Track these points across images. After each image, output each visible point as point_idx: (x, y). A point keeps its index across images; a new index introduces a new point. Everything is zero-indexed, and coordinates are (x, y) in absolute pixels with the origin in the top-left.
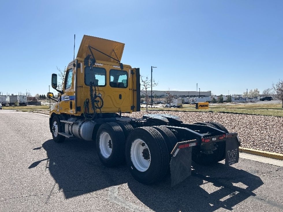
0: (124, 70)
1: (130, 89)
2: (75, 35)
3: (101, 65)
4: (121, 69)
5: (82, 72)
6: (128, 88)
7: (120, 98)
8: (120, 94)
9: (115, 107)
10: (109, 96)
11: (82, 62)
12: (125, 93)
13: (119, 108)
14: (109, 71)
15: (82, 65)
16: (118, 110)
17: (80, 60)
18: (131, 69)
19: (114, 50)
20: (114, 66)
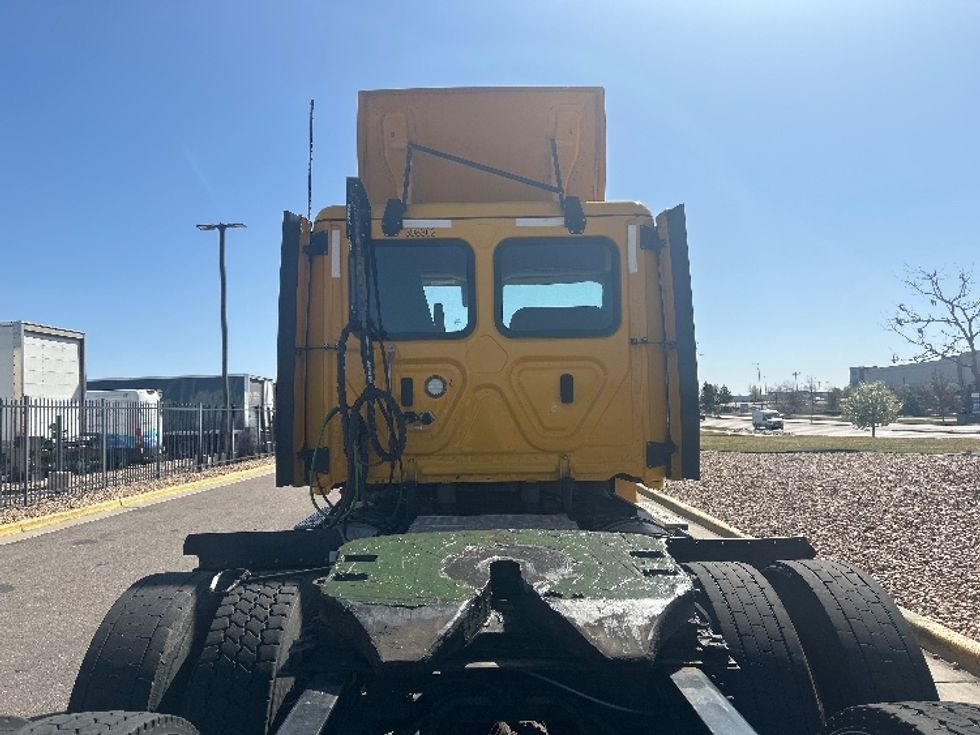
0: (588, 231)
1: (633, 342)
2: (313, 101)
3: (442, 226)
4: (566, 233)
5: (336, 272)
6: (621, 337)
7: (562, 395)
8: (567, 372)
9: (535, 447)
10: (491, 386)
11: (339, 228)
12: (603, 367)
13: (563, 455)
14: (491, 251)
15: (336, 238)
16: (553, 469)
17: (329, 217)
18: (642, 220)
19: (553, 140)
20: (520, 222)
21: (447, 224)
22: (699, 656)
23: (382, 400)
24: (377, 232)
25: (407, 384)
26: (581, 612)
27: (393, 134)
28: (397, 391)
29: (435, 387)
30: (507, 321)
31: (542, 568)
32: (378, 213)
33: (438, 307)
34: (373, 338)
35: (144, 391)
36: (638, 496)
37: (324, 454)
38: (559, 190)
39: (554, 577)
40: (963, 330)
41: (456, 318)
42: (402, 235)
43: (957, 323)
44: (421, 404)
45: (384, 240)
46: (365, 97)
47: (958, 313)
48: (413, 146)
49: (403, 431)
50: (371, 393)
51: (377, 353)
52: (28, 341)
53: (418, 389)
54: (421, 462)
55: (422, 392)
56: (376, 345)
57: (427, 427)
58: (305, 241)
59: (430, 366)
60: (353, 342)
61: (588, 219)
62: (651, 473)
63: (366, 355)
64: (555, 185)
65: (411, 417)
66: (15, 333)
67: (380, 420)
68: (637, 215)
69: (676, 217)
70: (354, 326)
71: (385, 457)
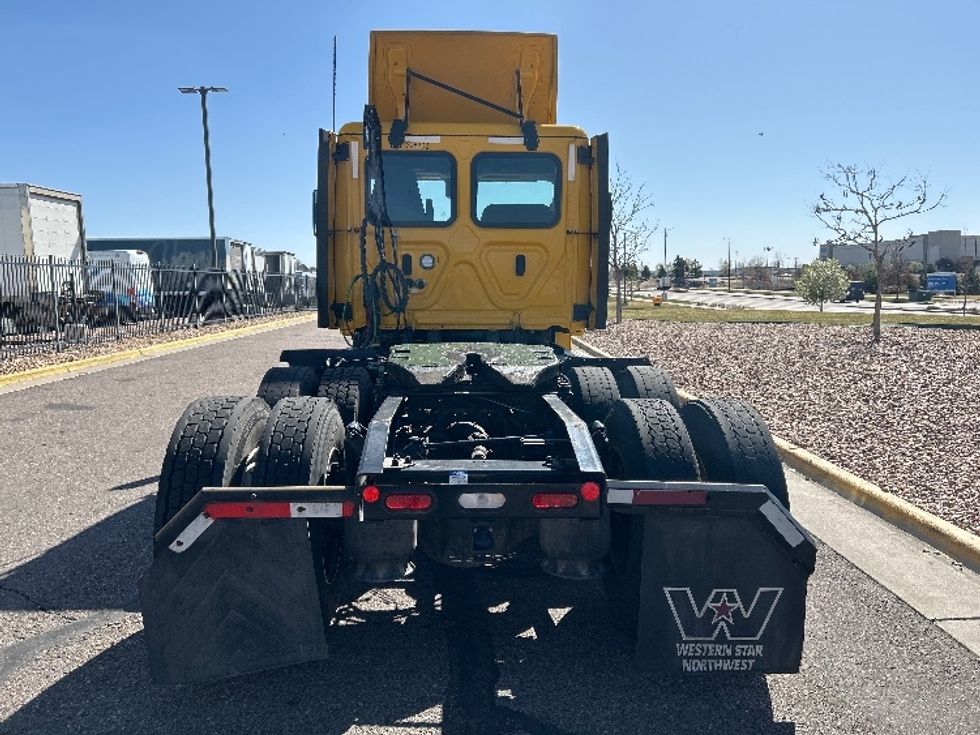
0: (541, 149)
1: (568, 232)
2: (335, 37)
4: (524, 149)
5: (355, 175)
6: (560, 228)
7: (517, 270)
8: (521, 254)
9: (496, 306)
10: (466, 262)
11: (357, 139)
12: (547, 251)
13: (515, 312)
14: (470, 161)
15: (355, 147)
16: (508, 322)
17: (349, 131)
18: (579, 142)
19: (518, 73)
20: (491, 140)
21: (436, 140)
22: (557, 389)
23: (392, 271)
24: (386, 145)
25: (407, 259)
26: (505, 371)
27: (396, 64)
28: (400, 265)
29: (427, 262)
30: (479, 216)
31: (491, 356)
32: (386, 128)
33: (429, 202)
34: (385, 225)
35: (135, 251)
36: (572, 345)
37: (350, 307)
38: (521, 116)
39: (494, 360)
40: (869, 218)
41: (442, 211)
42: (403, 148)
43: (866, 213)
44: (417, 273)
45: (390, 151)
46: (376, 37)
47: (867, 203)
48: (411, 75)
49: (406, 292)
50: (384, 266)
51: (387, 237)
52: (32, 201)
53: (415, 262)
54: (418, 315)
55: (418, 266)
56: (387, 230)
57: (421, 291)
58: (332, 149)
59: (425, 247)
60: (370, 228)
61: (541, 139)
62: (576, 326)
63: (379, 238)
64: (519, 113)
65: (411, 283)
66: (21, 194)
67: (390, 286)
68: (576, 137)
69: (602, 141)
70: (371, 216)
71: (393, 310)
